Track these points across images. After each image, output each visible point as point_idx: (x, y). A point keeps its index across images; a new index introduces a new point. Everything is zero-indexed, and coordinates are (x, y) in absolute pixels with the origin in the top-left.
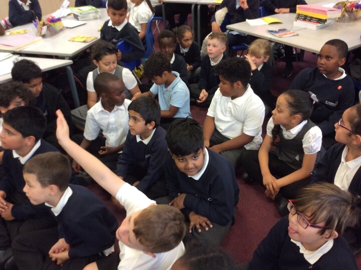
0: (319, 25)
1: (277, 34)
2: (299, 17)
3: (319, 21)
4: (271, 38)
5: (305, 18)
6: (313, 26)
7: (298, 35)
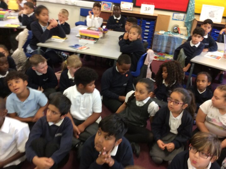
0: (95, 41)
1: (77, 48)
2: (82, 37)
3: (95, 39)
4: (76, 51)
5: (86, 38)
6: (92, 42)
7: (88, 48)
